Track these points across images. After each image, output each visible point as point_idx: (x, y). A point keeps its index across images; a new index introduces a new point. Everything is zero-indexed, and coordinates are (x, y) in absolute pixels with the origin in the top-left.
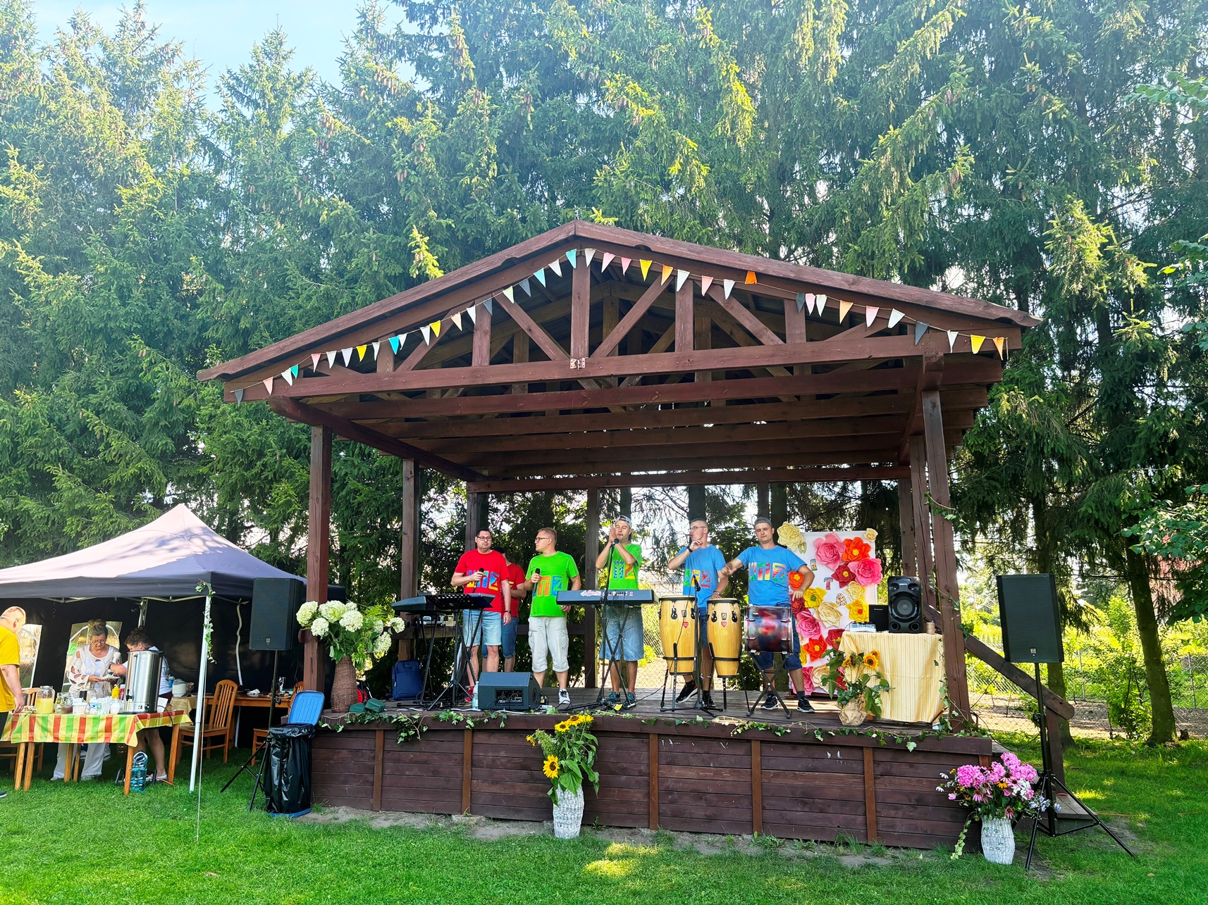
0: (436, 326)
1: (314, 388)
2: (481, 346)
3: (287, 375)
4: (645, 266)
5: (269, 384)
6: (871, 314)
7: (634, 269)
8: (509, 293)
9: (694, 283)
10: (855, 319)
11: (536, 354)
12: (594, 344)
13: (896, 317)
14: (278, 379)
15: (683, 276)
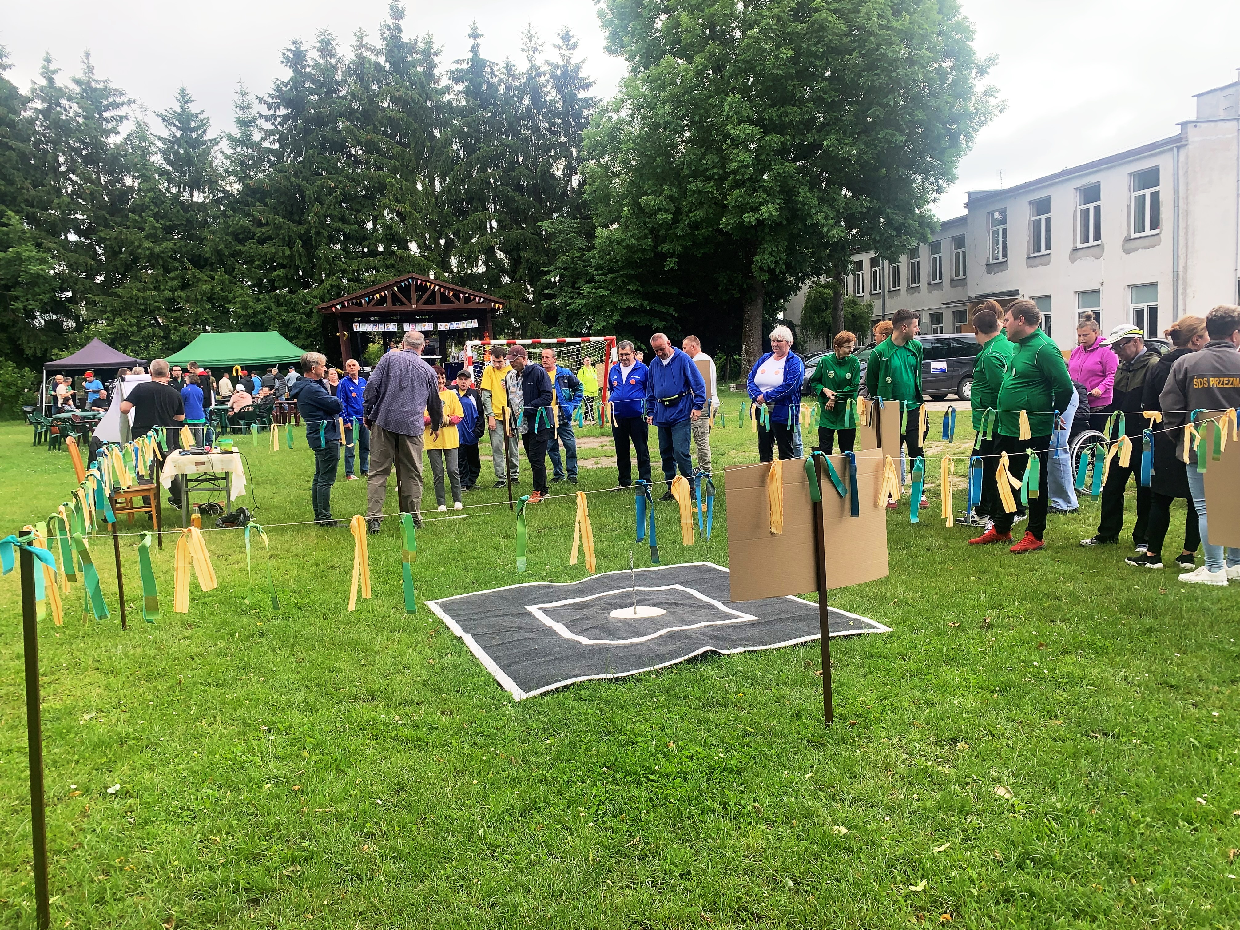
0: (378, 295)
1: (346, 310)
2: (389, 300)
3: (338, 307)
4: (428, 284)
5: (333, 309)
6: (477, 299)
7: (426, 285)
8: (395, 288)
9: (439, 289)
10: (475, 299)
11: (403, 304)
12: (418, 301)
13: (482, 300)
14: (336, 308)
15: (437, 287)
